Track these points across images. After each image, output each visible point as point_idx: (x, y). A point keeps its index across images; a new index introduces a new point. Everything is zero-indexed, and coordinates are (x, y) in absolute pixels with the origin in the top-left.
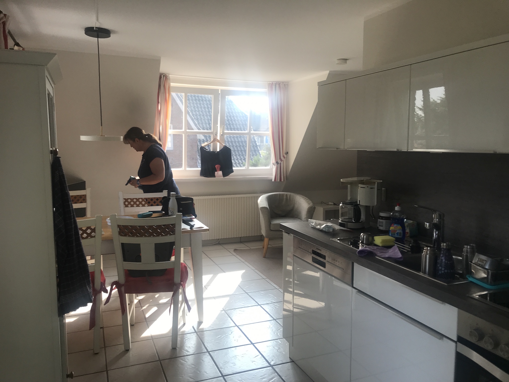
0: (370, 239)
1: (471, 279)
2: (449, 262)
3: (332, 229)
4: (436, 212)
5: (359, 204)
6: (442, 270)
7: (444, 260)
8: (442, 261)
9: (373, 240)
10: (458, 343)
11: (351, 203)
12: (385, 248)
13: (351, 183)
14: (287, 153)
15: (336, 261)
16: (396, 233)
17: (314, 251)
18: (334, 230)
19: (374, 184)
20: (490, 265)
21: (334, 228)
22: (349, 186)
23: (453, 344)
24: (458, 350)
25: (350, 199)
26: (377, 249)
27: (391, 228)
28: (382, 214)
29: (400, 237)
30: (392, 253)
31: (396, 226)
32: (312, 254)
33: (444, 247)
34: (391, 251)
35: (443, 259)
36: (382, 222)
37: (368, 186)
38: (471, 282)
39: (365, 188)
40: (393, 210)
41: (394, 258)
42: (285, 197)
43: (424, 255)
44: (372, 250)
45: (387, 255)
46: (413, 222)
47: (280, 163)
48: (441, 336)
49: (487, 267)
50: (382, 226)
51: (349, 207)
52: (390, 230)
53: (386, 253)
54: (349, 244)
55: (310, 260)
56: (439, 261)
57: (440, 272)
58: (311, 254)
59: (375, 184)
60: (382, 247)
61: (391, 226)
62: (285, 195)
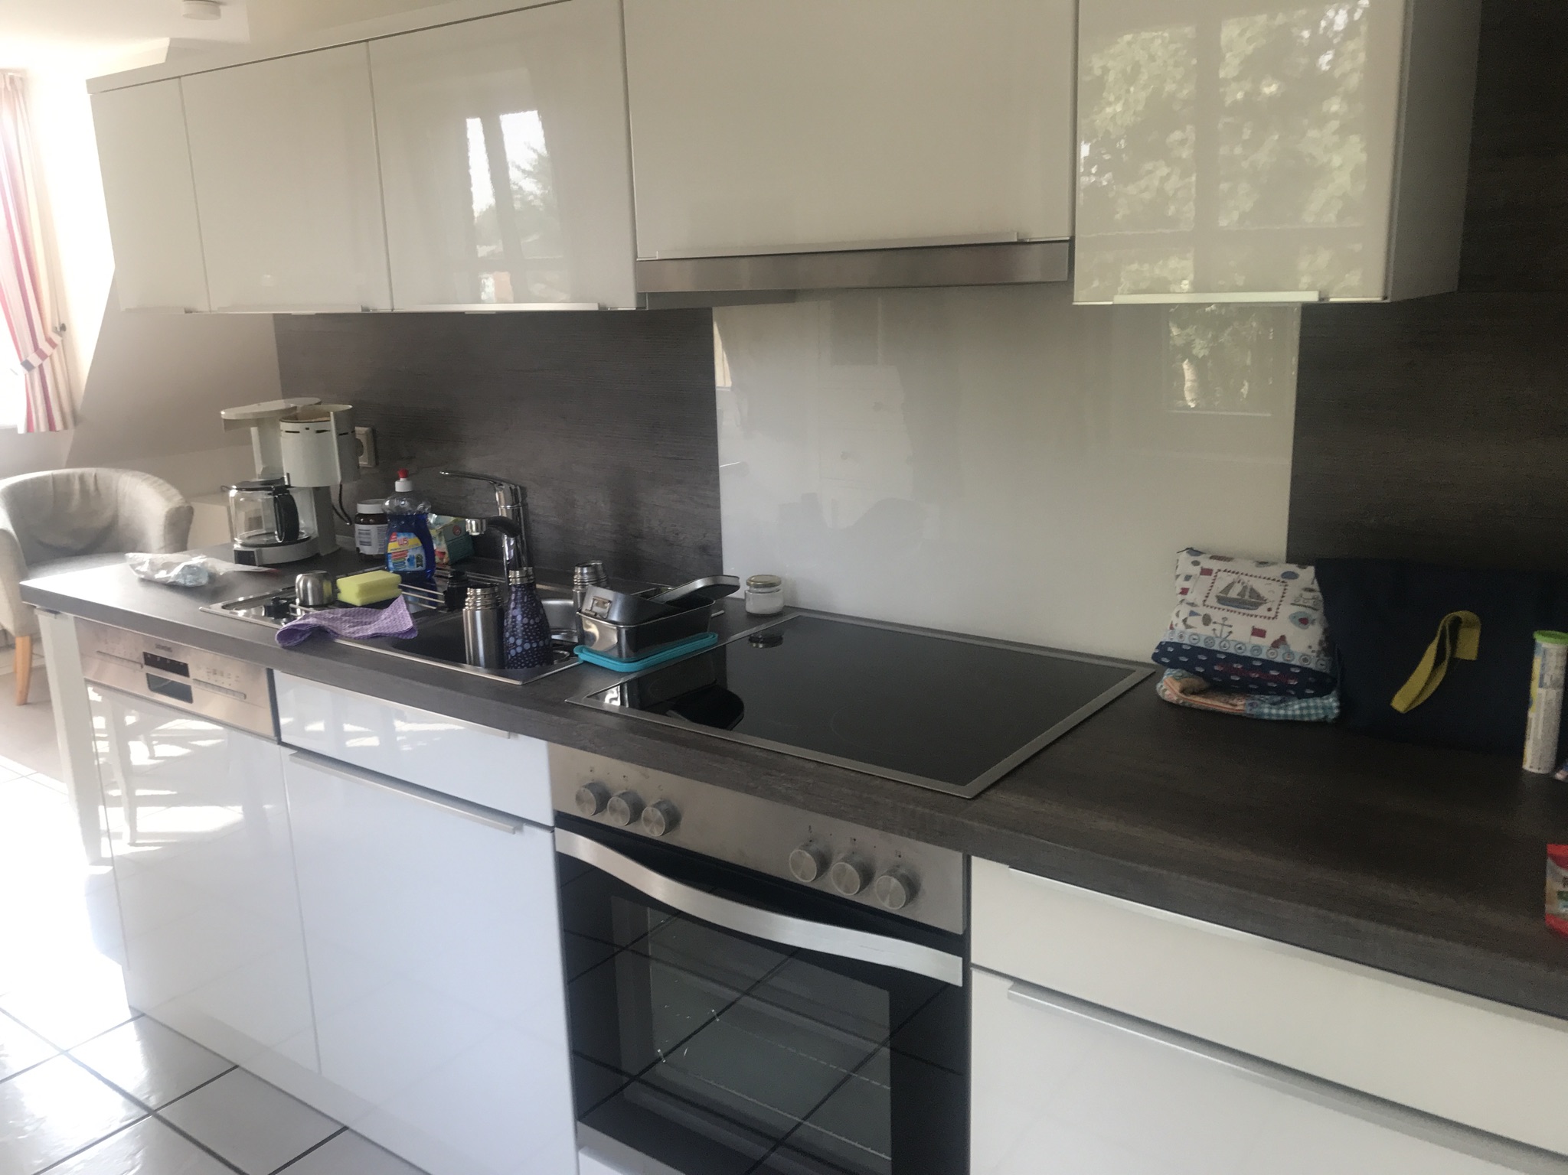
0: (327, 587)
1: (584, 656)
2: (532, 622)
3: (207, 574)
4: (501, 485)
5: (289, 486)
6: (517, 644)
7: (519, 618)
8: (515, 622)
9: (335, 590)
10: (556, 829)
11: (266, 486)
12: (370, 609)
13: (260, 421)
14: (63, 328)
15: (222, 675)
16: (407, 558)
17: (149, 656)
18: (213, 577)
19: (326, 419)
20: (622, 612)
21: (213, 571)
22: (254, 430)
23: (547, 835)
24: (558, 849)
25: (261, 469)
26: (345, 615)
27: (392, 547)
28: (364, 509)
29: (420, 568)
30: (389, 620)
31: (404, 540)
32: (146, 667)
33: (516, 581)
34: (386, 613)
35: (516, 614)
36: (368, 533)
37: (307, 425)
38: (585, 662)
39: (298, 432)
40: (389, 492)
41: (390, 634)
42: (77, 486)
43: (469, 612)
44: (324, 623)
45: (370, 630)
46: (455, 521)
47: (41, 367)
48: (519, 822)
49: (615, 618)
50: (370, 542)
51: (262, 497)
52: (389, 552)
53: (370, 623)
54: (263, 614)
55: (142, 689)
56: (507, 622)
57: (513, 652)
58: (142, 667)
59: (329, 416)
60: (363, 606)
61: (388, 541)
62: (77, 478)
